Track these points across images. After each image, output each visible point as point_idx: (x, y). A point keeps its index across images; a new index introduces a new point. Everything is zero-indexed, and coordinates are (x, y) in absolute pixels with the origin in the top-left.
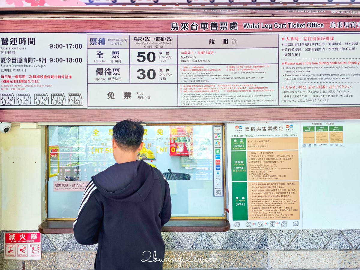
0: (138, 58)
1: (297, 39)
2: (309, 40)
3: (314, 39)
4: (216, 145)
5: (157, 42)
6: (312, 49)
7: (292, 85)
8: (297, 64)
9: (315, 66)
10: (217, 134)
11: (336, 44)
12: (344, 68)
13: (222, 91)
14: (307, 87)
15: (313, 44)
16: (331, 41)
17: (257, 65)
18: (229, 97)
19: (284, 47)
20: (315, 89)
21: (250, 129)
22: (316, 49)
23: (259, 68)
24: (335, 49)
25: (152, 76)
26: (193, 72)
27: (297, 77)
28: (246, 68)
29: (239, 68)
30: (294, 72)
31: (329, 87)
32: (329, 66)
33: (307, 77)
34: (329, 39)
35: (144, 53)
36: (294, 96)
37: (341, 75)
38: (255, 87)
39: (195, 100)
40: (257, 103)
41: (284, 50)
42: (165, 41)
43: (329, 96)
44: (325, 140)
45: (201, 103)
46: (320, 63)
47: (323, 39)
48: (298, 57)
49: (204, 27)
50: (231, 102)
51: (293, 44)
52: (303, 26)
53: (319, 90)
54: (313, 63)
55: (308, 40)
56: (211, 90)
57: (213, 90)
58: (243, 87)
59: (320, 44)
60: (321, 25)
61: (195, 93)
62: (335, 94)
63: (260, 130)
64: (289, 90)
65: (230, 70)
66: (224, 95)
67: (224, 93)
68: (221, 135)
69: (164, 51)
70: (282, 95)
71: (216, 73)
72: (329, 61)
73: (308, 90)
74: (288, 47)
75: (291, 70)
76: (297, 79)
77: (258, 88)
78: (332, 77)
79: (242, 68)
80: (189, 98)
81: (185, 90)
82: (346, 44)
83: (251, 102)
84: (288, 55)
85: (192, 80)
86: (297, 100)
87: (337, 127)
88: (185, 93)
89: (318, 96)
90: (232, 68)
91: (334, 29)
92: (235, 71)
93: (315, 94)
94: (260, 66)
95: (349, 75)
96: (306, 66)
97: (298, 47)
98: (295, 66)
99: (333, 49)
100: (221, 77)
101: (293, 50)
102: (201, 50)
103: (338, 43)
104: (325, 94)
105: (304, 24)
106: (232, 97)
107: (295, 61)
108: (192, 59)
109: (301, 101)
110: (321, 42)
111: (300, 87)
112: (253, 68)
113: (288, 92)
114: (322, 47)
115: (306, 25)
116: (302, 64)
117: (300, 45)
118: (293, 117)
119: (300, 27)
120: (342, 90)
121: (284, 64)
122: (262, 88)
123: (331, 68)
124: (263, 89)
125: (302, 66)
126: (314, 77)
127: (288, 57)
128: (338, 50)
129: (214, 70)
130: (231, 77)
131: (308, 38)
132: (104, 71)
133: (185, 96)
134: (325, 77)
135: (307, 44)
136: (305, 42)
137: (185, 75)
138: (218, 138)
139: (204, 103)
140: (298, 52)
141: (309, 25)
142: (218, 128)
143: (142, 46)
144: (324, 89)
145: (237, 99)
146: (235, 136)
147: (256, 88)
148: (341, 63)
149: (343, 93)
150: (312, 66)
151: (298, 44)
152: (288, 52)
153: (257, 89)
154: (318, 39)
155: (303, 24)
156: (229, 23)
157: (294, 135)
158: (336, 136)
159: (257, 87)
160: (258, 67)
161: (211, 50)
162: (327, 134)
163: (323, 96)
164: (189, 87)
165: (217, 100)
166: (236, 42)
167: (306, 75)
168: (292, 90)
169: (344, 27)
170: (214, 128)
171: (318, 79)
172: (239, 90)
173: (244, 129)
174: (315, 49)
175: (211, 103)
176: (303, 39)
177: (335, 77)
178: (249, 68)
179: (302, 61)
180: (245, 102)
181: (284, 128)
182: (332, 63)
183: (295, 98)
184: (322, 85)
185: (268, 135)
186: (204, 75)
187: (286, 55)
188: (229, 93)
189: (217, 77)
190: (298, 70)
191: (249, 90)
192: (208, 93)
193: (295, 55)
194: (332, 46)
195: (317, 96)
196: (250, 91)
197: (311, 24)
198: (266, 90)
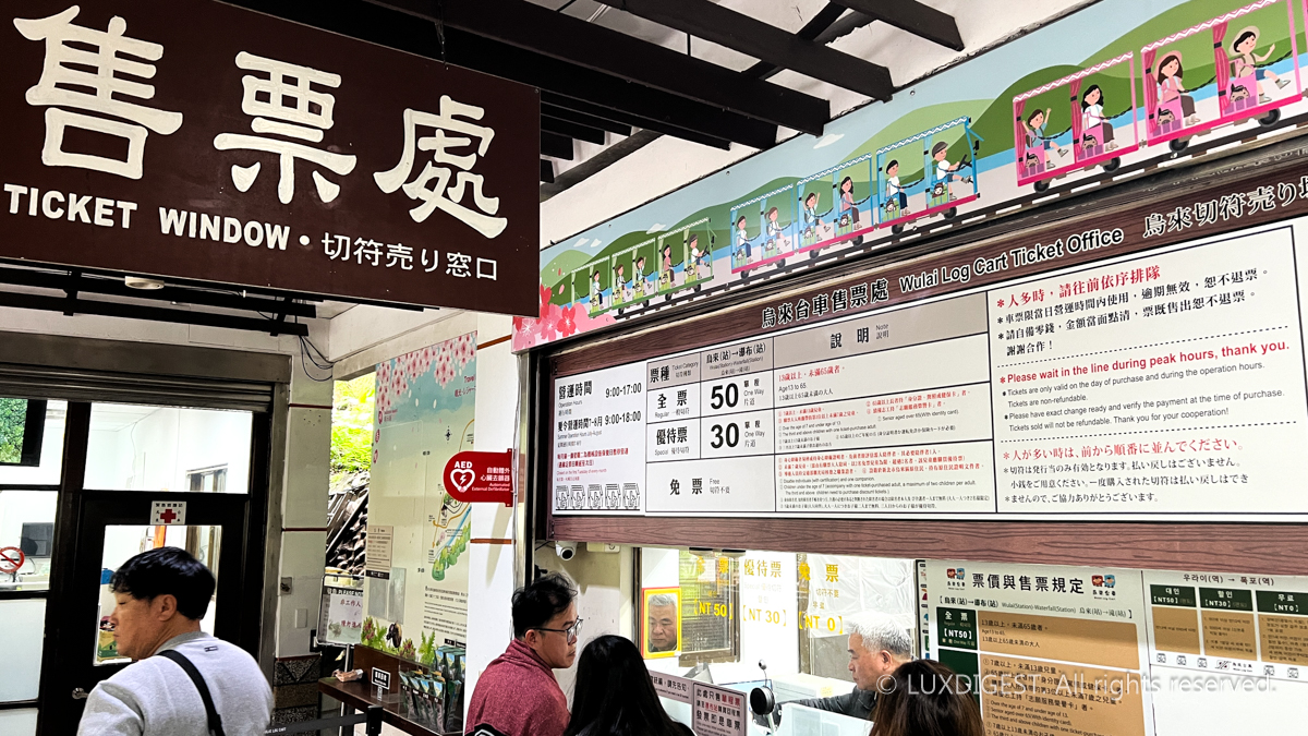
0: (713, 401)
1: (1038, 296)
2: (1078, 291)
3: (1093, 286)
5: (742, 358)
6: (1086, 322)
7: (1032, 447)
8: (1043, 376)
9: (1101, 376)
11: (1171, 288)
12: (1205, 372)
13: (858, 472)
14: (1077, 451)
15: (1091, 303)
16: (1152, 284)
17: (937, 392)
18: (874, 489)
19: (1005, 327)
20: (1104, 458)
21: (985, 580)
22: (1102, 320)
23: (941, 400)
24: (1166, 310)
25: (732, 439)
26: (801, 423)
27: (1046, 420)
28: (910, 403)
29: (894, 405)
30: (1037, 402)
31: (1150, 448)
32: (1149, 371)
33: (1077, 418)
34: (1144, 275)
35: (721, 387)
36: (1039, 484)
37: (1193, 401)
38: (933, 456)
39: (806, 496)
40: (940, 506)
41: (1005, 336)
42: (753, 356)
43: (1155, 481)
44: (1240, 647)
45: (817, 503)
46: (1117, 366)
47: (1121, 282)
48: (1046, 353)
49: (821, 308)
50: (880, 503)
51: (1028, 315)
52: (1056, 252)
53: (1118, 459)
54: (1095, 369)
55: (1073, 292)
56: (837, 468)
57: (841, 468)
58: (905, 457)
59: (1112, 300)
60: (1111, 234)
61: (807, 477)
62: (1177, 472)
63: (1013, 586)
64: (1025, 463)
65: (875, 411)
66: (865, 482)
67: (865, 476)
69: (751, 378)
70: (1005, 480)
71: (846, 422)
72: (1147, 355)
73: (1081, 461)
74: (1015, 326)
75: (1028, 398)
76: (1047, 426)
77: (940, 459)
78: (1163, 411)
79: (900, 404)
80: (795, 490)
81: (788, 470)
82: (1210, 282)
83: (927, 502)
84: (1016, 350)
85: (800, 444)
86: (1049, 498)
87: (1290, 599)
88: (788, 478)
89: (1116, 482)
90: (877, 407)
91: (1161, 237)
92: (887, 415)
93: (1107, 474)
94: (944, 395)
95: (1228, 397)
96: (1072, 379)
97: (1044, 321)
98: (1039, 383)
99: (1160, 309)
100: (855, 432)
101: (1030, 332)
102: (814, 367)
103: (1177, 285)
104: (1139, 474)
105: (1058, 245)
106: (881, 489)
107: (1038, 369)
108: (800, 391)
109: (1063, 500)
110: (1117, 291)
111: (1055, 451)
112: (927, 402)
113: (1021, 470)
114: (1119, 308)
115: (1065, 246)
116: (1059, 373)
117: (1049, 313)
118: (1039, 554)
119: (1047, 258)
120: (1203, 456)
121: (1007, 380)
122: (950, 459)
123: (1156, 377)
124: (953, 463)
125: (1060, 380)
126: (1098, 416)
127: (1016, 358)
128: (1179, 309)
129: (841, 415)
130: (876, 430)
131: (1072, 288)
132: (667, 434)
133: (788, 484)
134: (1134, 412)
135: (1071, 306)
136: (1065, 301)
137: (786, 431)
139: (823, 503)
140: (1045, 337)
141: (1075, 243)
143: (718, 373)
144: (1133, 458)
145: (894, 492)
146: (947, 600)
147: (935, 459)
148: (1191, 357)
149: (1205, 470)
150: (1089, 377)
151: (1044, 313)
152: (1015, 343)
153: (938, 464)
154: (1107, 283)
155: (1055, 246)
156: (869, 285)
157: (1121, 614)
158: (1288, 632)
159: (937, 456)
160: (939, 396)
161: (833, 363)
162: (1248, 622)
163: (1132, 481)
164: (795, 463)
165: (848, 496)
166: (885, 334)
167: (1074, 412)
168: (1031, 462)
169: (1194, 221)
170: (920, 569)
171: (1112, 420)
172: (895, 466)
173: (969, 579)
174: (1096, 320)
175: (837, 502)
176: (1058, 291)
177: (1173, 409)
178: (917, 402)
179: (1059, 366)
180: (911, 502)
181: (1087, 586)
182: (1159, 361)
183: (1041, 491)
184: (1125, 441)
185: (1037, 607)
186: (822, 428)
187: (1011, 351)
188: (873, 475)
189: (848, 432)
190: (1046, 395)
191: (919, 465)
192: (830, 476)
193: (1035, 348)
194: (1155, 301)
195: (1111, 482)
196: (921, 469)
197: (1081, 238)
198: (961, 466)
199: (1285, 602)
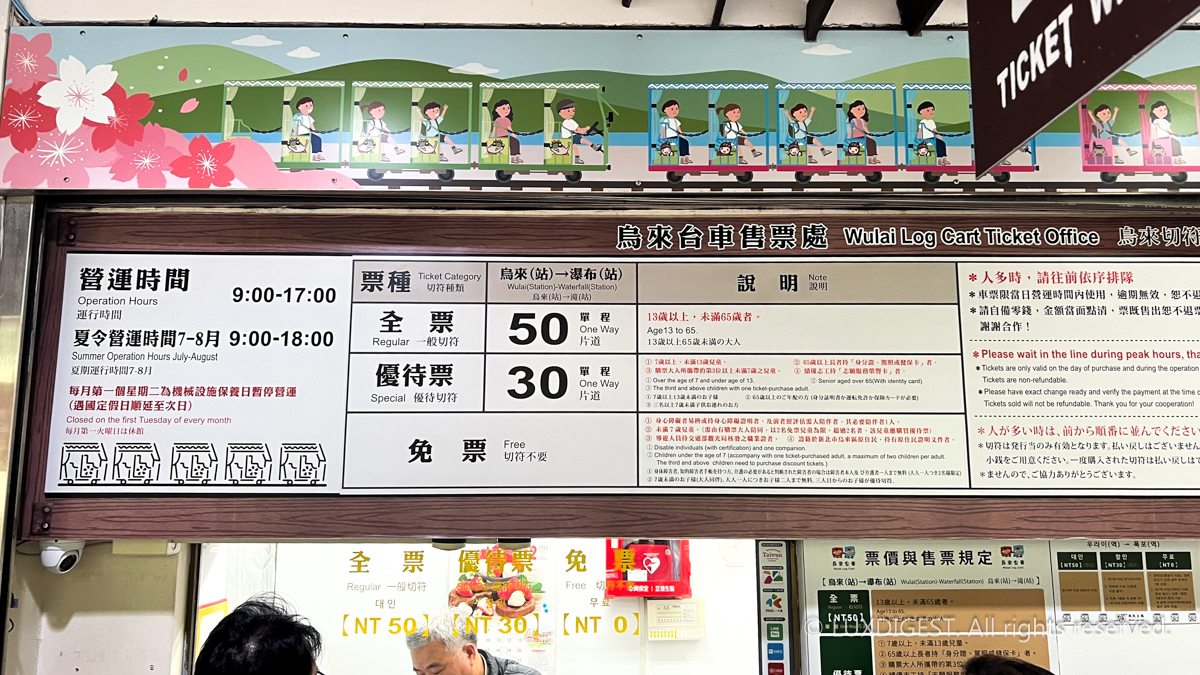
0: (514, 333)
1: (1015, 277)
2: (1056, 281)
3: (1071, 278)
4: (770, 608)
5: (575, 282)
6: (1065, 311)
7: (1010, 423)
8: (1020, 355)
9: (1080, 362)
10: (771, 571)
11: (1143, 294)
12: (1175, 369)
13: (781, 439)
14: (1059, 430)
15: (1069, 294)
16: (1126, 287)
17: (895, 358)
18: (805, 460)
19: (977, 303)
20: (1085, 438)
21: (881, 557)
22: (1080, 311)
23: (900, 367)
24: (1140, 312)
25: (554, 388)
26: (688, 376)
27: (1025, 398)
28: (858, 367)
29: (836, 367)
30: (1015, 380)
31: (1129, 431)
32: (1125, 363)
33: (1057, 398)
34: (1119, 278)
35: (532, 316)
36: (1018, 460)
37: (1165, 393)
38: (890, 427)
39: (692, 467)
40: (898, 481)
41: (978, 310)
42: (598, 281)
43: (1133, 460)
44: (1134, 601)
45: (713, 475)
46: (1095, 354)
47: (1098, 280)
48: (1023, 333)
49: (721, 240)
50: (814, 477)
51: (1004, 294)
52: (1034, 240)
53: (1100, 439)
54: (1074, 355)
55: (1051, 281)
56: (747, 434)
57: (753, 435)
58: (850, 426)
59: (1090, 294)
60: (1088, 235)
61: (695, 444)
62: (1153, 454)
63: (914, 562)
64: (1002, 439)
65: (807, 371)
66: (790, 452)
67: (790, 445)
68: (784, 573)
69: (595, 312)
70: (980, 458)
71: (760, 380)
72: (1124, 349)
73: (1062, 439)
74: (989, 302)
75: (1005, 375)
76: (1025, 404)
77: (899, 431)
78: (1139, 399)
79: (843, 367)
80: (676, 459)
81: (662, 434)
82: (1175, 294)
83: (881, 476)
84: (991, 326)
85: (684, 401)
86: (1029, 473)
87: (1172, 557)
88: (662, 443)
89: (1097, 460)
90: (811, 367)
91: (1133, 248)
92: (824, 377)
93: (1088, 453)
94: (903, 362)
95: (1193, 393)
96: (1050, 361)
97: (1021, 303)
98: (1016, 361)
99: (1134, 310)
100: (776, 393)
101: (1006, 311)
102: (710, 310)
103: (1148, 292)
104: (1119, 454)
105: (1036, 234)
106: (816, 460)
107: (1016, 349)
108: (685, 336)
109: (1043, 475)
110: (1095, 287)
111: (1036, 428)
112: (882, 367)
113: (998, 445)
114: (1097, 303)
115: (1042, 235)
116: (1038, 355)
117: (1026, 296)
118: (1018, 529)
119: (1024, 243)
120: (1174, 440)
121: (980, 354)
122: (913, 431)
123: (1132, 369)
124: (917, 435)
125: (1038, 361)
126: (1079, 398)
127: (990, 334)
128: (1150, 313)
129: (754, 371)
130: (809, 394)
131: (1050, 277)
132: (402, 372)
133: (662, 452)
134: (1112, 398)
135: (1049, 293)
136: (1043, 287)
137: (659, 384)
138: (774, 585)
139: (723, 476)
140: (1021, 318)
141: (1052, 236)
142: (773, 551)
143: (528, 296)
144: (1113, 439)
145: (833, 464)
146: (832, 582)
147: (892, 431)
148: (1162, 355)
149: (1176, 453)
150: (1069, 362)
151: (1020, 294)
152: (989, 319)
153: (897, 435)
154: (1084, 278)
155: (1032, 234)
156: (799, 228)
157: (1029, 581)
158: (1170, 585)
159: (895, 427)
160: (897, 363)
161: (742, 310)
162: (1139, 579)
163: (1112, 460)
164: (675, 425)
165: (765, 468)
166: (822, 286)
167: (1054, 393)
168: (1010, 438)
169: (1162, 241)
170: (762, 549)
171: (1093, 403)
172: (837, 435)
173: (860, 556)
174: (1074, 310)
175: (747, 476)
176: (1035, 278)
177: (1147, 398)
178: (868, 367)
179: (1038, 348)
180: (860, 476)
181: (996, 556)
182: (1134, 355)
183: (1020, 467)
184: (1107, 423)
185: (941, 582)
186: (721, 385)
187: (985, 326)
188: (804, 444)
189: (765, 393)
190: (1024, 374)
191: (871, 436)
192: (735, 444)
193: (1012, 328)
194: (1129, 302)
195: (1092, 460)
196: (874, 440)
197: (1059, 232)
198: (927, 439)
199: (1168, 560)
